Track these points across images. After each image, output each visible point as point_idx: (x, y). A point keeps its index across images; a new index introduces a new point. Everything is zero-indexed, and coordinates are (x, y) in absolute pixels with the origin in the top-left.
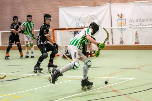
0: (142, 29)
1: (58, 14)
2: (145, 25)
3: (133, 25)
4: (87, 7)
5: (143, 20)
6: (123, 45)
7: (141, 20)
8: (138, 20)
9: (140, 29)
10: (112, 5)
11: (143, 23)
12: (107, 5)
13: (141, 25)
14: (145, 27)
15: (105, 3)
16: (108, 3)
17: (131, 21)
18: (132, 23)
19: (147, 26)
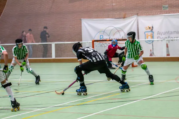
0: (170, 41)
1: (81, 27)
2: (173, 38)
3: (161, 38)
4: (114, 19)
5: (172, 33)
6: (154, 57)
7: (170, 32)
8: (167, 33)
9: (168, 41)
10: (139, 18)
11: (171, 36)
12: (134, 17)
13: (169, 38)
14: (173, 39)
15: (132, 16)
16: (135, 16)
17: (159, 34)
18: (160, 36)
19: (176, 39)
